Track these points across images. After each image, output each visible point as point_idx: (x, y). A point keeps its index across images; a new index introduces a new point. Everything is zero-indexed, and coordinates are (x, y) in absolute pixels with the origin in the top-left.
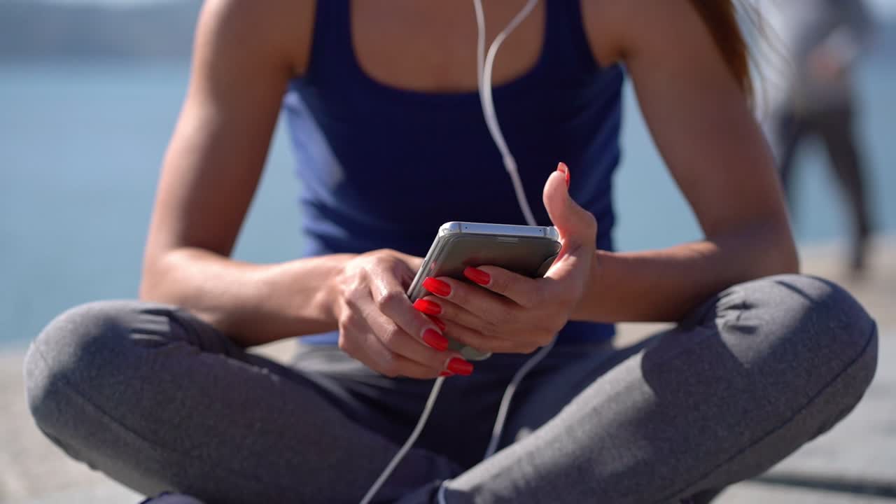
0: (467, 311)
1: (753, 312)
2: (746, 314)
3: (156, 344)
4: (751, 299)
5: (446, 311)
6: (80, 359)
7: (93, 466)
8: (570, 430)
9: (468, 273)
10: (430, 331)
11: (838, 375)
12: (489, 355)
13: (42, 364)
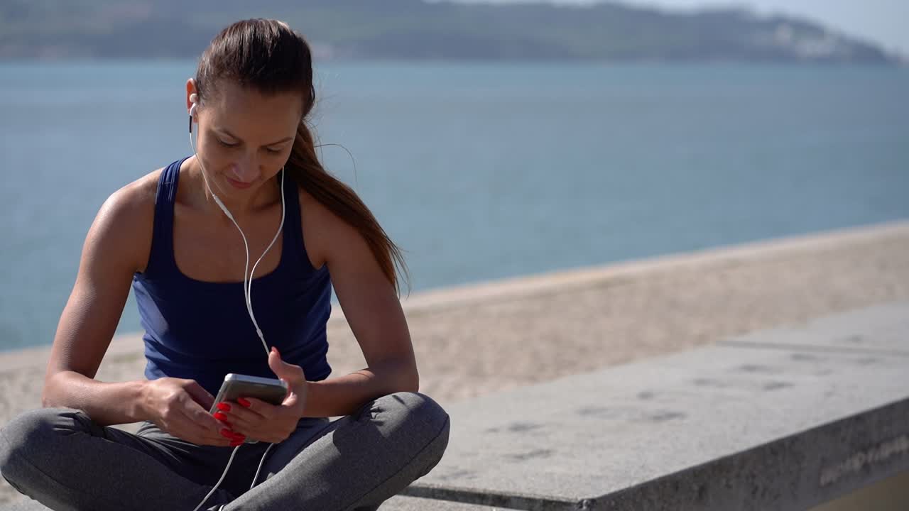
0: (239, 418)
1: (383, 413)
2: (380, 414)
3: (67, 433)
4: (382, 407)
5: (230, 419)
6: (27, 442)
7: (33, 498)
8: (288, 476)
9: (239, 400)
10: (225, 430)
11: (426, 446)
12: (257, 442)
13: (6, 444)
